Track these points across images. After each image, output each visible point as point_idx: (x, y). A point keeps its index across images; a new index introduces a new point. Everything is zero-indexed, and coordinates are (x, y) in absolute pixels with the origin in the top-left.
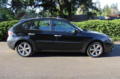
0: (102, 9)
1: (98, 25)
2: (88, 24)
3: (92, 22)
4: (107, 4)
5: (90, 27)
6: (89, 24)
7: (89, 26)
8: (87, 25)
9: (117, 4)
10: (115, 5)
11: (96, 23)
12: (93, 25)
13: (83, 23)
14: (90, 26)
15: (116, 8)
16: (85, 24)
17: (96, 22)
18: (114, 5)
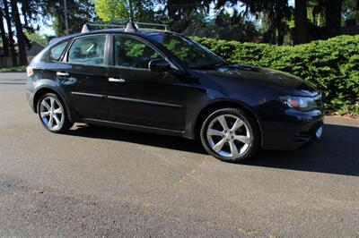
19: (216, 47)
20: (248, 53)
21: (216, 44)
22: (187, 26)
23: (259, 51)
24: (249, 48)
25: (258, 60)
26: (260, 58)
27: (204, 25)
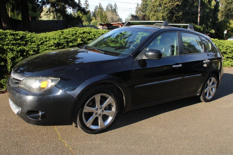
0: (91, 12)
1: (89, 39)
2: (65, 38)
3: (74, 32)
4: (100, 3)
5: (71, 44)
6: (67, 37)
7: (68, 42)
8: (62, 41)
9: (116, 6)
10: (113, 6)
11: (85, 35)
12: (79, 41)
13: (53, 35)
14: (71, 42)
15: (116, 12)
16: (57, 36)
17: (84, 33)
18: (111, 7)
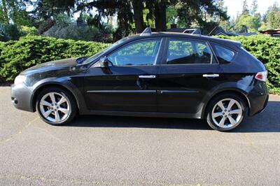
19: (53, 44)
20: (77, 49)
21: (53, 42)
22: (53, 25)
23: (87, 47)
24: (78, 45)
25: (85, 54)
26: (86, 52)
27: (66, 25)
